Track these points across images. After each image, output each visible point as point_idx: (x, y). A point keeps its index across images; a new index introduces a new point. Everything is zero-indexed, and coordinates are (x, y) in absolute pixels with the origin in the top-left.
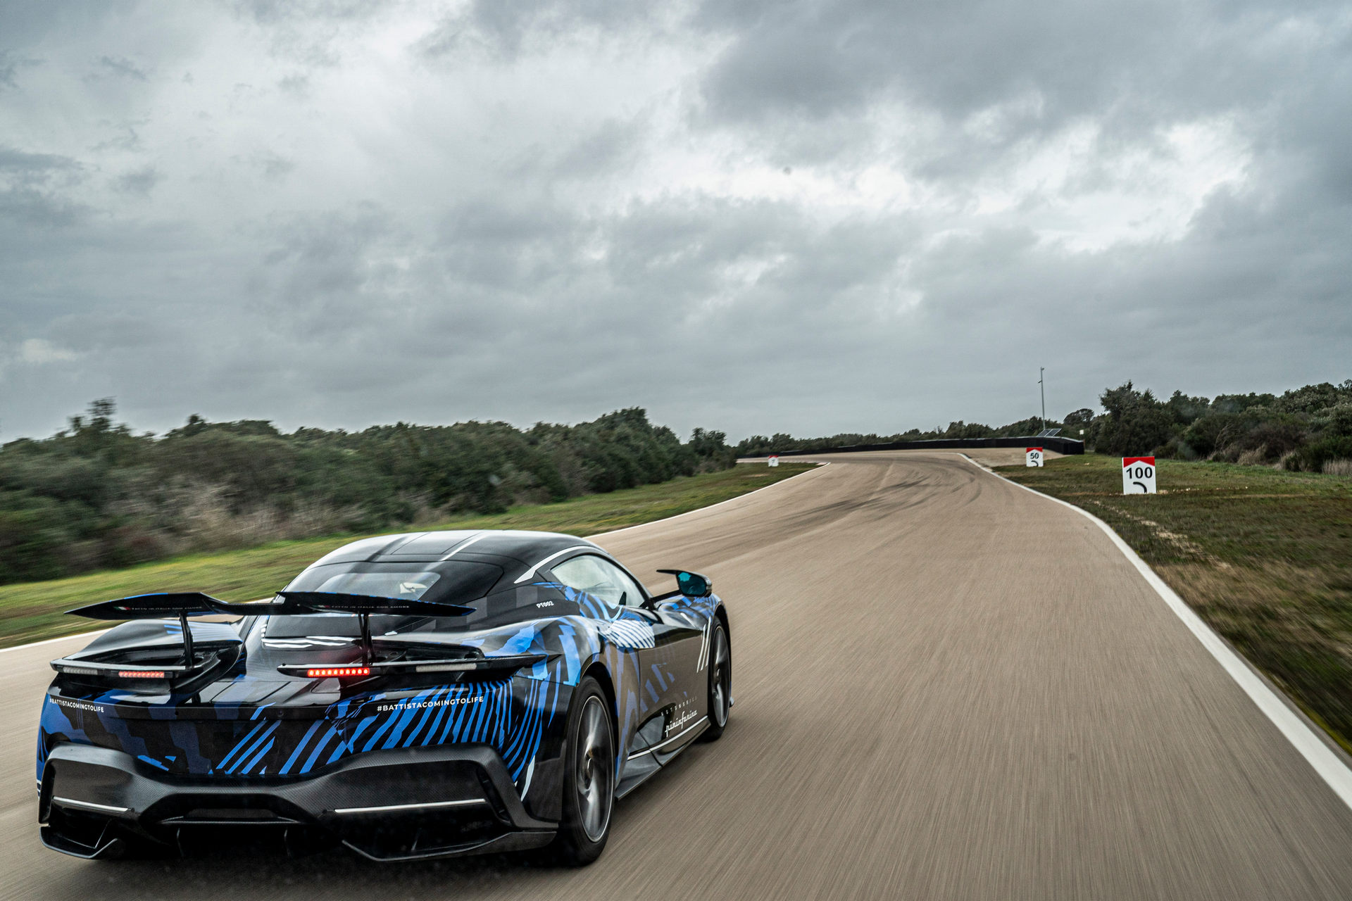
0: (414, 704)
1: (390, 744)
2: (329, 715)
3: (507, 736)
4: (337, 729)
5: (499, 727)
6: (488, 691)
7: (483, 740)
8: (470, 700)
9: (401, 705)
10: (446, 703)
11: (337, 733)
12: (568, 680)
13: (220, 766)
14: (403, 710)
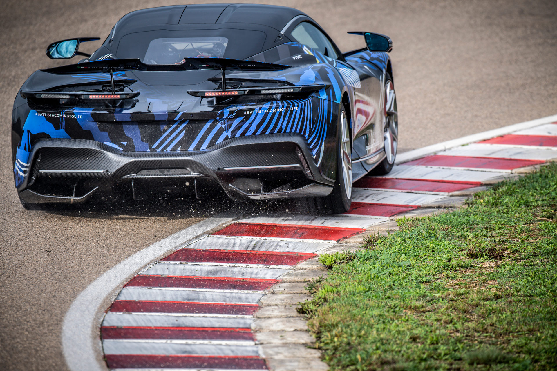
0: (263, 110)
1: (249, 133)
2: (219, 117)
3: (311, 129)
4: (222, 125)
5: (306, 124)
6: (300, 104)
7: (298, 131)
8: (292, 109)
9: (256, 111)
10: (279, 110)
11: (222, 127)
12: (336, 100)
13: (154, 147)
14: (257, 114)
